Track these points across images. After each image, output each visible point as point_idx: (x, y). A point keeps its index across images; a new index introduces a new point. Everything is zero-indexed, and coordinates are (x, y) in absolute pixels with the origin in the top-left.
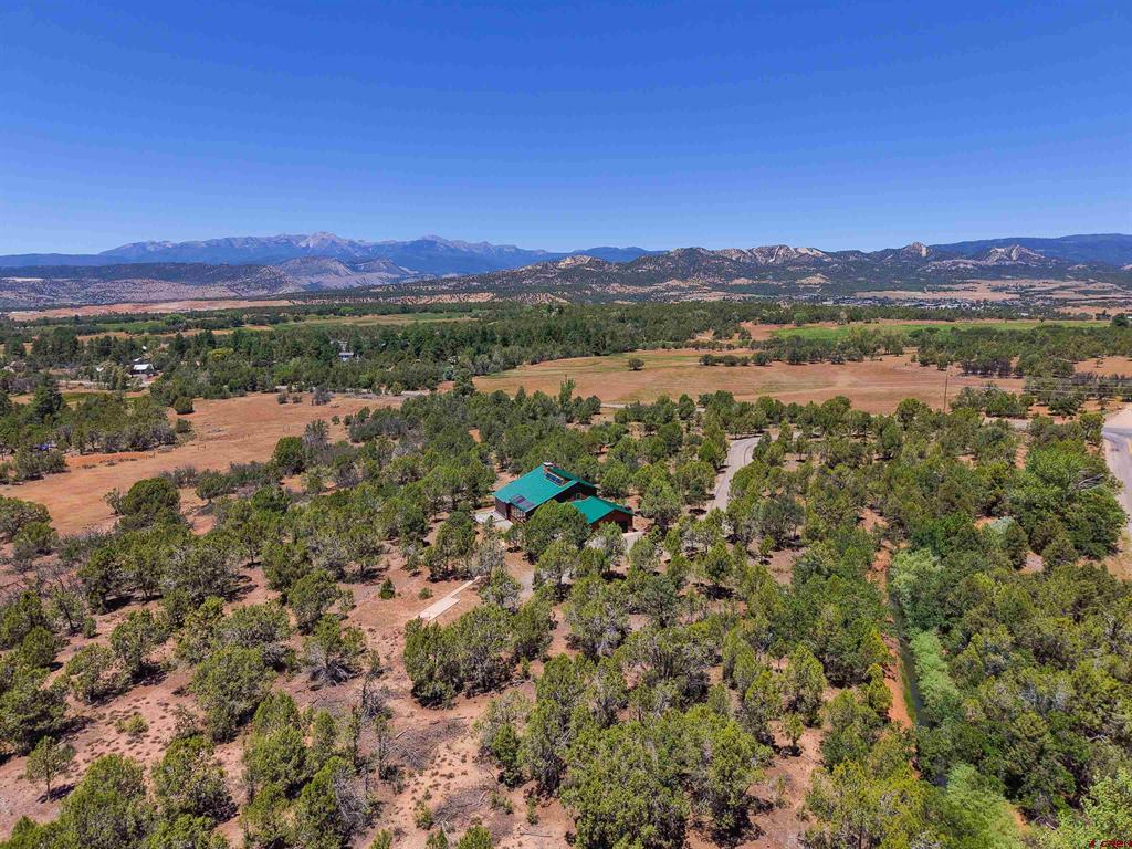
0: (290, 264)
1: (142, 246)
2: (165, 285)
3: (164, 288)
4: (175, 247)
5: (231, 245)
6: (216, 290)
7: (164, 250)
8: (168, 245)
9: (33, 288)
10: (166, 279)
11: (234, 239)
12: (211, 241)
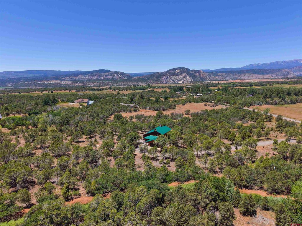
0: (295, 68)
1: (252, 65)
2: (254, 75)
3: (253, 76)
4: (261, 64)
5: (278, 63)
6: (267, 76)
7: (258, 65)
8: (260, 64)
9: (223, 76)
10: (254, 73)
11: (279, 61)
12: (272, 62)
